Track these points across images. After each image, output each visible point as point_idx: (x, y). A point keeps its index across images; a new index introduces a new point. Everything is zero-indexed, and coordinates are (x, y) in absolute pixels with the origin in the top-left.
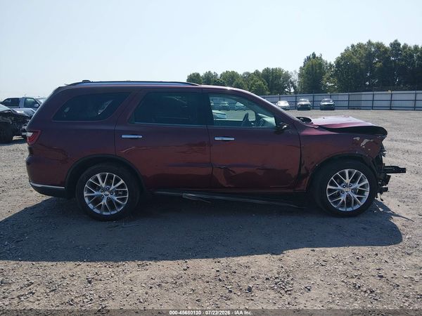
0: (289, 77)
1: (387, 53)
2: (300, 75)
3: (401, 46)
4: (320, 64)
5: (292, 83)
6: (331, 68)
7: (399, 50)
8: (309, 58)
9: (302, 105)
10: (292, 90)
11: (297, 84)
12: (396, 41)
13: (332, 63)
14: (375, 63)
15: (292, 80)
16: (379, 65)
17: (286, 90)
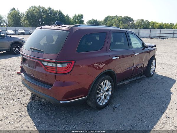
0: (2, 18)
1: (47, 12)
2: (8, 18)
3: (52, 10)
4: (18, 13)
5: (4, 21)
6: (24, 16)
7: (52, 11)
8: (12, 10)
9: (21, 33)
10: (5, 25)
11: (7, 22)
12: (50, 7)
13: (25, 13)
14: (43, 15)
15: (4, 20)
16: (45, 16)
17: (2, 24)
